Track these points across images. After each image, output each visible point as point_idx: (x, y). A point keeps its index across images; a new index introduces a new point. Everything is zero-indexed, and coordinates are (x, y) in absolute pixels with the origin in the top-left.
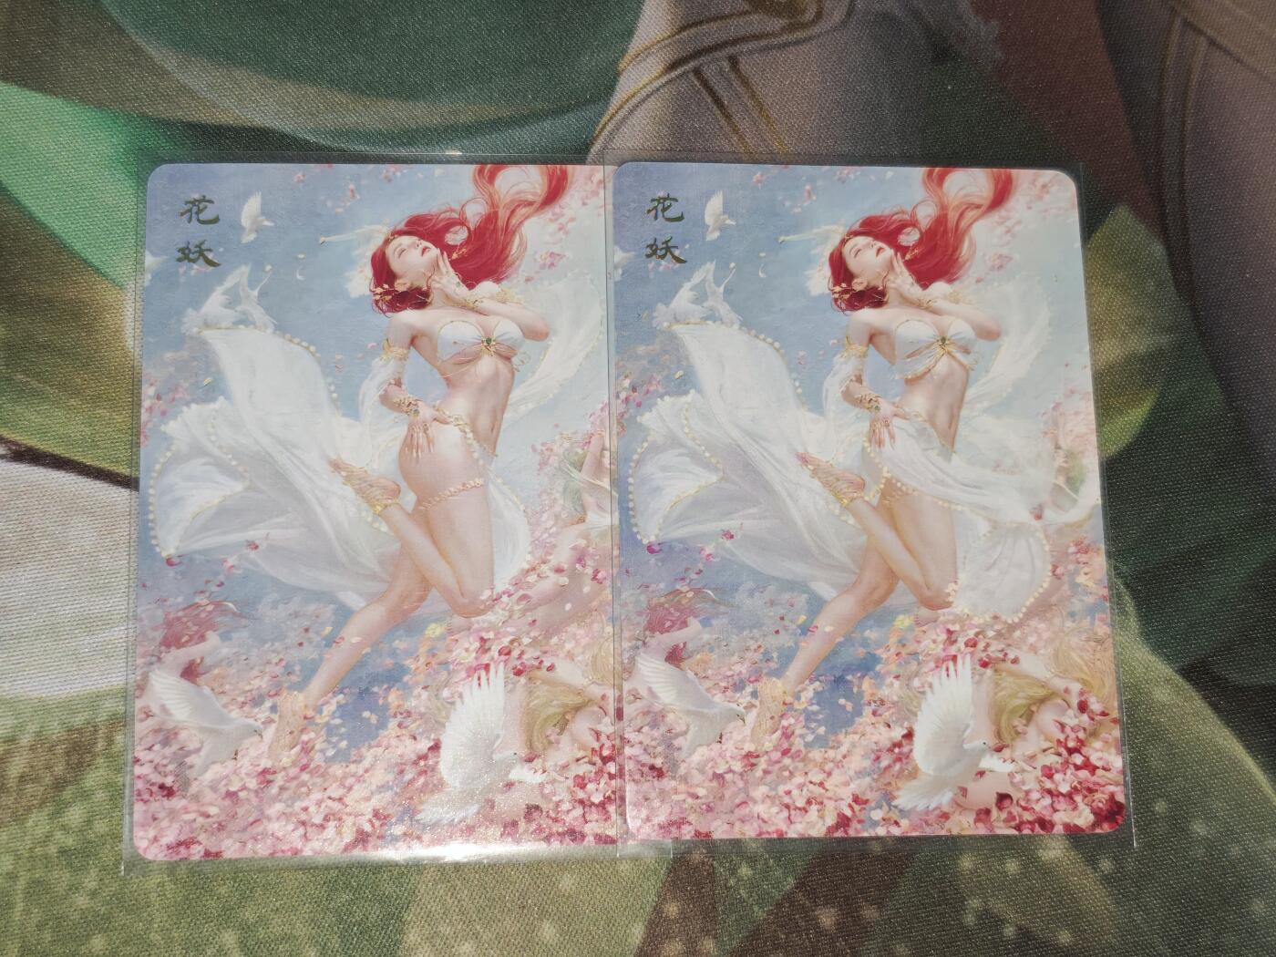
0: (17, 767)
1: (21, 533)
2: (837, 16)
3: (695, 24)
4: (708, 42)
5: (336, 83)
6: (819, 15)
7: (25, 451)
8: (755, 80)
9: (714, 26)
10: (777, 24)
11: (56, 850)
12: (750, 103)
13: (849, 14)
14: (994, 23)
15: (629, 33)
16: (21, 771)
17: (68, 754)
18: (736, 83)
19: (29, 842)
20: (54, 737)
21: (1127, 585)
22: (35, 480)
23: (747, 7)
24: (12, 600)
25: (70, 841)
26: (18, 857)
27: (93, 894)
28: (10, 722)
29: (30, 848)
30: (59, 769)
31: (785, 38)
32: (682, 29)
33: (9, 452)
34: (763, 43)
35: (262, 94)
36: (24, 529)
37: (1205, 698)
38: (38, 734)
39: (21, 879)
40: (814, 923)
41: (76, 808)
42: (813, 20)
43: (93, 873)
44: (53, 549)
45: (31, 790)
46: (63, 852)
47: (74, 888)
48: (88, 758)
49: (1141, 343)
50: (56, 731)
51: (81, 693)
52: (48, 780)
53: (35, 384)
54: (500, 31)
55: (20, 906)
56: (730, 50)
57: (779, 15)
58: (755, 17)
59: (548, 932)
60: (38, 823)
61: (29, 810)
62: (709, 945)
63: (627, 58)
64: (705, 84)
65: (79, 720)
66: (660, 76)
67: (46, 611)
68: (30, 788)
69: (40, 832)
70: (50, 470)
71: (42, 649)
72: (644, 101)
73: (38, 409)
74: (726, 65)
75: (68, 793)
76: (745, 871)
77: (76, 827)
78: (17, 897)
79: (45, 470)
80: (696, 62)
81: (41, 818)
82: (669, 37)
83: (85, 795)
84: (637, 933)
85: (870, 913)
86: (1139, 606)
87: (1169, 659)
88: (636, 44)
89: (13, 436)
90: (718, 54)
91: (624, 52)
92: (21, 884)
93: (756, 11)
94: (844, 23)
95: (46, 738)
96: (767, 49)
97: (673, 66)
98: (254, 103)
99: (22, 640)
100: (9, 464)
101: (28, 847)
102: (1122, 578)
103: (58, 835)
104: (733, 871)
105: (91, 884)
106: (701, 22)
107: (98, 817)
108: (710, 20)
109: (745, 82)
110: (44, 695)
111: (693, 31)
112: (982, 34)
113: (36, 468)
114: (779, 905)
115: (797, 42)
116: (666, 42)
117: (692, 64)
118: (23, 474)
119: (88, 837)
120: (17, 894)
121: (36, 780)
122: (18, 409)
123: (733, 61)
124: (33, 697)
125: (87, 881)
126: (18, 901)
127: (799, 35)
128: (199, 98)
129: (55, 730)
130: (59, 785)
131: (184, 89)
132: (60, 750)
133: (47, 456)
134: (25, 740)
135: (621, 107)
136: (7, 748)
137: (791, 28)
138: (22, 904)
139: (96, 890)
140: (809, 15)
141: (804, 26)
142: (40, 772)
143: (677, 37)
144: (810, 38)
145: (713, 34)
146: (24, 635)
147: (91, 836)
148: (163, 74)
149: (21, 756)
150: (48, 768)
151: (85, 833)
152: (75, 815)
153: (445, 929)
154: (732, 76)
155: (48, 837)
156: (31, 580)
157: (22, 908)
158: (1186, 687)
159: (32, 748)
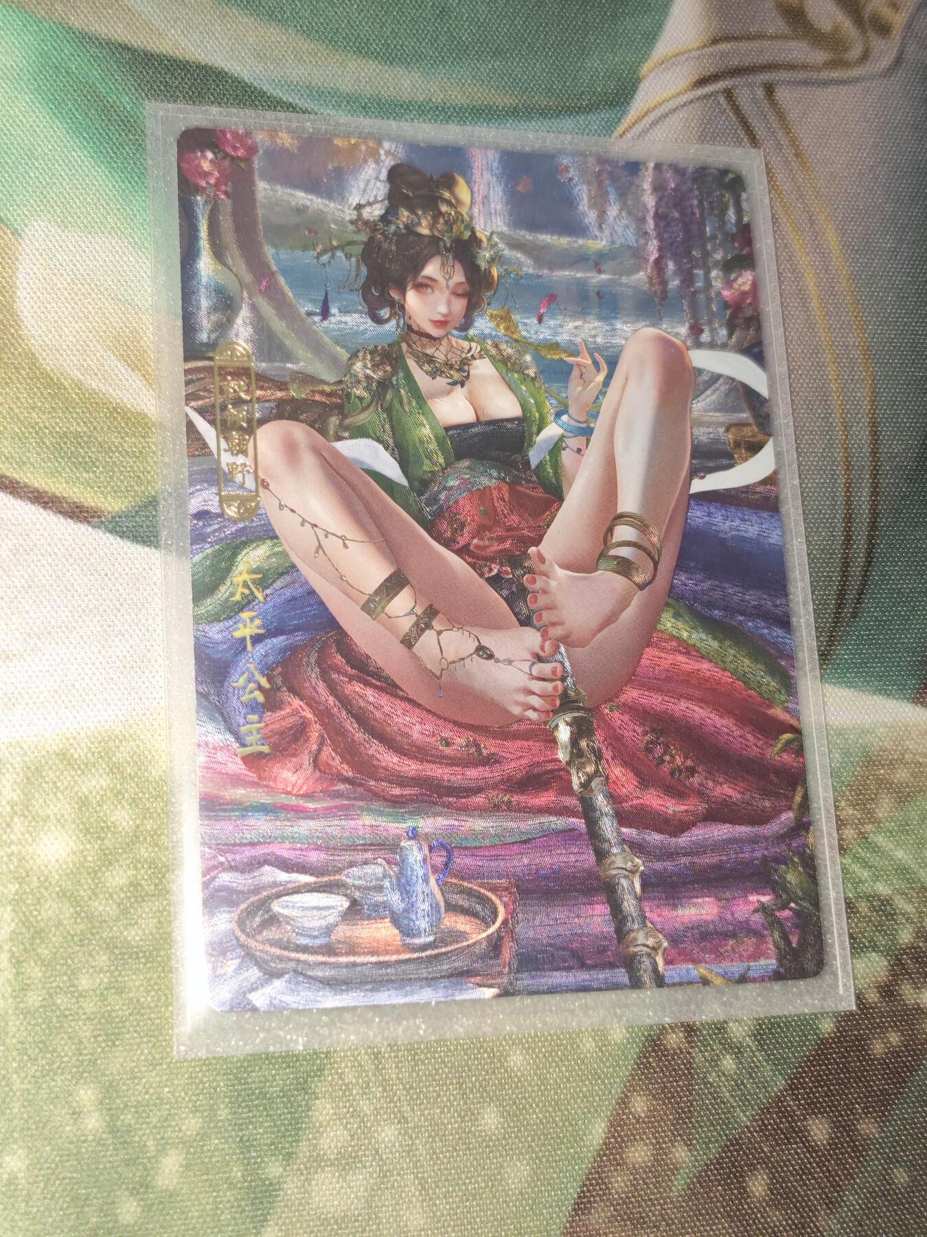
2: (885, 62)
3: (728, 39)
6: (865, 56)
8: (793, 115)
10: (820, 56)
12: (784, 141)
13: (898, 61)
15: (651, 37)
18: (772, 118)
23: (787, 30)
31: (825, 75)
32: (715, 41)
34: (801, 75)
40: (801, 1135)
42: (859, 60)
56: (765, 77)
58: (792, 44)
59: (490, 1119)
62: (680, 1153)
63: (650, 63)
64: (736, 109)
66: (686, 91)
72: (666, 115)
74: (760, 93)
76: (728, 1063)
80: (728, 82)
82: (698, 48)
84: (598, 1131)
85: (867, 1127)
88: (663, 48)
90: (751, 78)
91: (645, 57)
93: (796, 37)
94: (890, 71)
96: (805, 83)
97: (702, 82)
104: (715, 1062)
106: (739, 38)
109: (781, 115)
111: (725, 46)
114: (766, 1110)
115: (839, 82)
116: (694, 53)
117: (720, 85)
123: (769, 89)
135: (640, 118)
137: (833, 64)
140: (856, 52)
141: (848, 65)
143: (707, 49)
144: (856, 80)
145: (752, 53)
153: (366, 1107)
154: (766, 105)
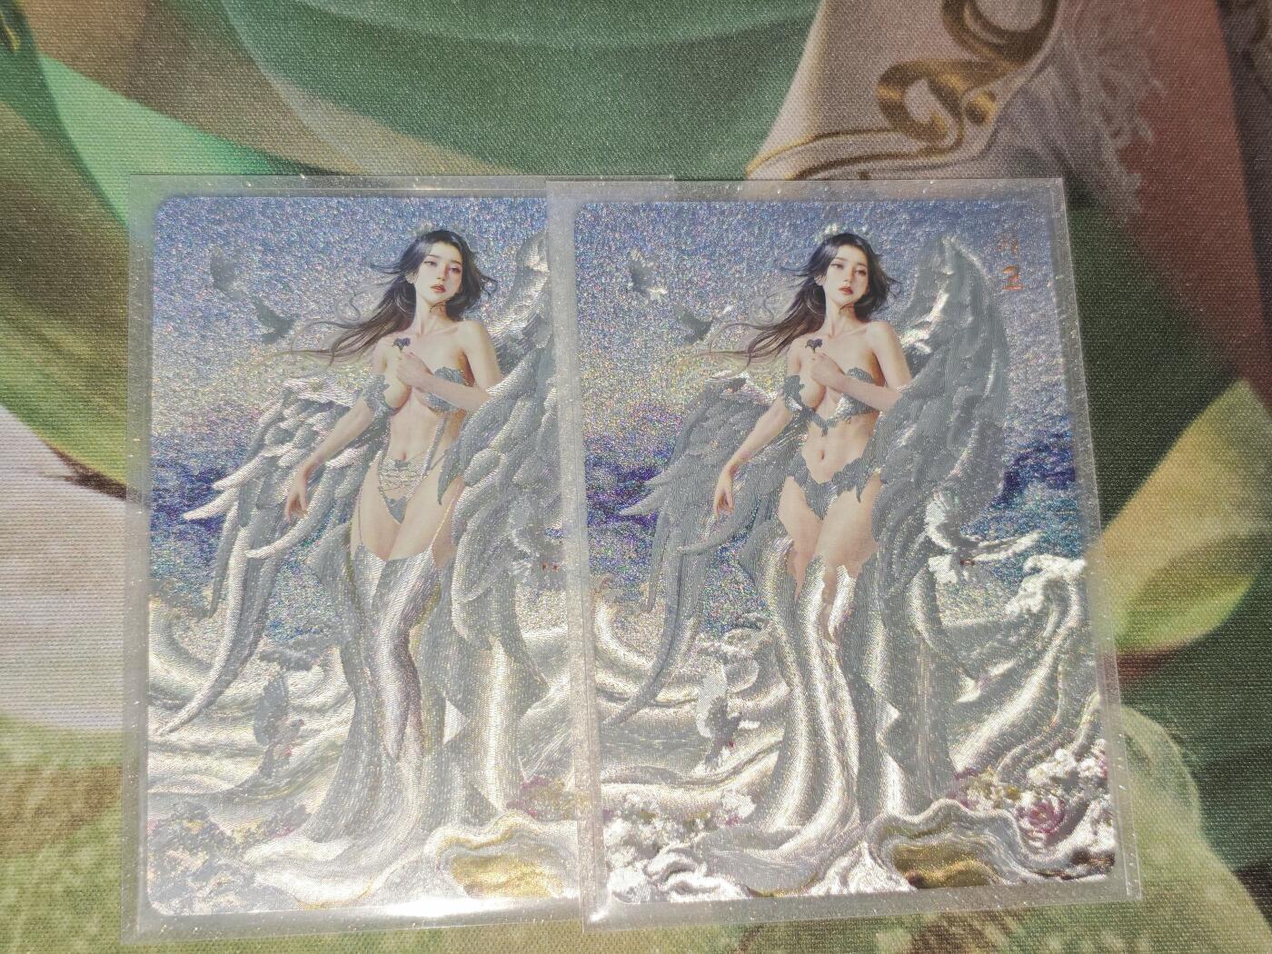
0: (36, 799)
1: (76, 559)
2: (977, 147)
3: (829, 135)
4: (843, 155)
5: (458, 146)
6: (958, 143)
7: (91, 476)
9: (851, 139)
10: (915, 145)
11: (62, 889)
13: (989, 147)
14: (1137, 175)
15: (762, 136)
16: (39, 802)
17: (89, 792)
19: (36, 877)
20: (78, 772)
21: (1194, 775)
22: (97, 506)
23: (887, 124)
24: (56, 626)
25: (77, 882)
26: (23, 891)
27: (93, 940)
28: (35, 751)
29: (37, 883)
30: (78, 806)
31: (921, 161)
32: (818, 137)
33: (75, 474)
34: (898, 163)
35: (384, 147)
36: (80, 555)
37: (1259, 904)
38: (62, 768)
39: (23, 913)
41: (89, 849)
42: (952, 146)
43: (96, 918)
44: (105, 580)
45: (47, 824)
46: (68, 892)
47: (76, 931)
48: (108, 799)
49: (1244, 526)
50: (80, 768)
51: (112, 732)
52: (64, 816)
53: (112, 409)
54: (633, 115)
55: (17, 941)
56: (862, 166)
57: (918, 136)
58: (893, 136)
60: (48, 859)
61: (40, 845)
63: (757, 160)
65: (104, 759)
67: (88, 643)
68: (46, 822)
69: (49, 868)
70: (114, 498)
71: (79, 681)
73: (111, 435)
75: (82, 833)
77: (86, 868)
78: (15, 932)
79: (109, 498)
80: (827, 173)
81: (53, 854)
82: (803, 144)
83: (101, 838)
86: (1203, 798)
87: (1225, 857)
88: (767, 148)
89: (83, 458)
90: (848, 168)
91: (755, 152)
92: (23, 917)
93: (895, 130)
94: (983, 154)
95: (69, 773)
96: (900, 170)
97: (803, 174)
98: (374, 154)
99: (60, 669)
100: (74, 486)
101: (34, 881)
102: (1190, 766)
103: (66, 874)
105: (92, 928)
106: (837, 133)
107: (109, 862)
108: (847, 133)
110: (74, 728)
111: (828, 141)
112: (1124, 184)
113: (100, 495)
115: (934, 167)
116: (799, 148)
117: (822, 175)
118: (86, 499)
119: (97, 881)
120: (16, 929)
121: (51, 814)
122: (91, 433)
123: (865, 177)
124: (61, 728)
125: (88, 925)
126: (17, 935)
127: (936, 159)
128: (319, 142)
129: (79, 765)
130: (76, 822)
131: (304, 130)
132: (80, 787)
133: (114, 484)
134: (47, 773)
136: (27, 777)
137: (929, 152)
138: (19, 940)
139: (96, 936)
140: (949, 141)
141: (942, 152)
142: (58, 806)
143: (811, 145)
144: (946, 165)
145: (850, 146)
146: (63, 664)
147: (99, 881)
148: (286, 112)
149: (41, 787)
150: (67, 804)
151: (94, 876)
152: (85, 857)
155: (55, 876)
156: (78, 609)
157: (19, 944)
158: (1241, 890)
159: (54, 782)
